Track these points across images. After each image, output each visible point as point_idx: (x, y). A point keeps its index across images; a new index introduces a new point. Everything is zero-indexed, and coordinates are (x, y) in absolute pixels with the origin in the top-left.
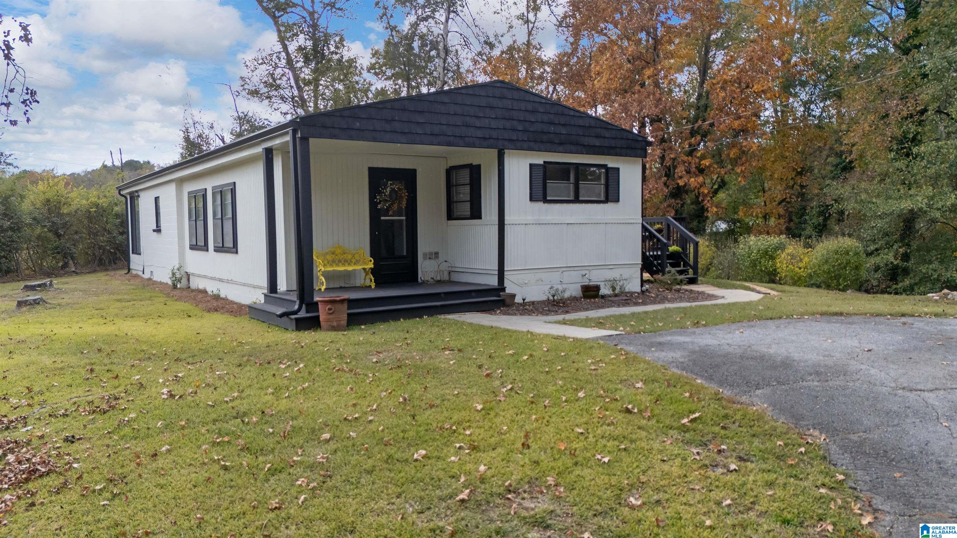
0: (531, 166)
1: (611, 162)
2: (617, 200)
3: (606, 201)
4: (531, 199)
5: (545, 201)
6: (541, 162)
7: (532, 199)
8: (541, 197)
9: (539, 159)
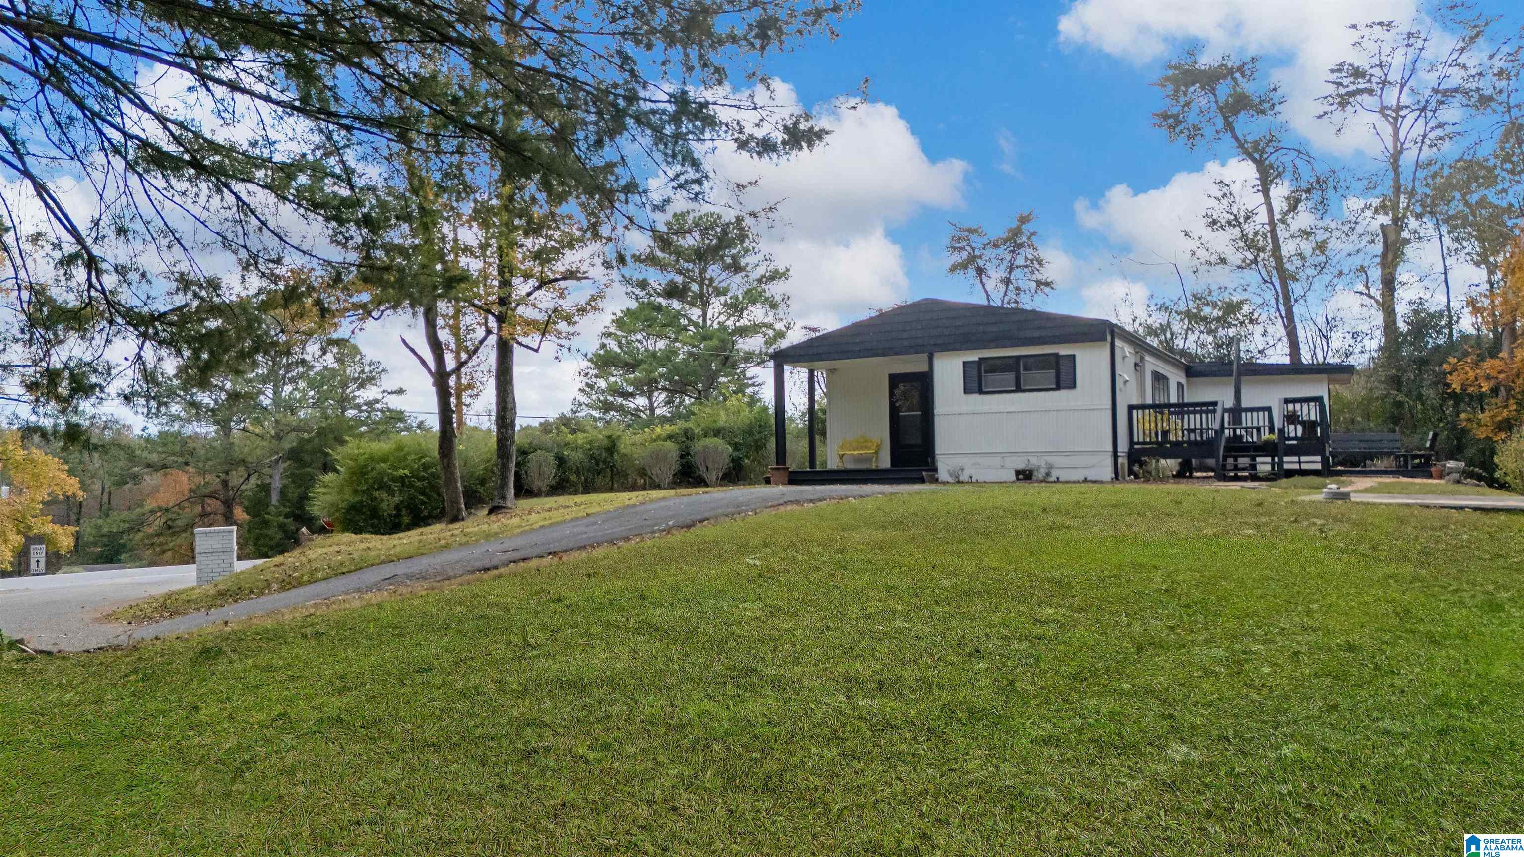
0: (964, 363)
1: (1063, 350)
2: (1073, 385)
3: (1058, 388)
4: (965, 392)
5: (981, 392)
6: (976, 359)
7: (967, 391)
8: (976, 388)
9: (974, 356)
